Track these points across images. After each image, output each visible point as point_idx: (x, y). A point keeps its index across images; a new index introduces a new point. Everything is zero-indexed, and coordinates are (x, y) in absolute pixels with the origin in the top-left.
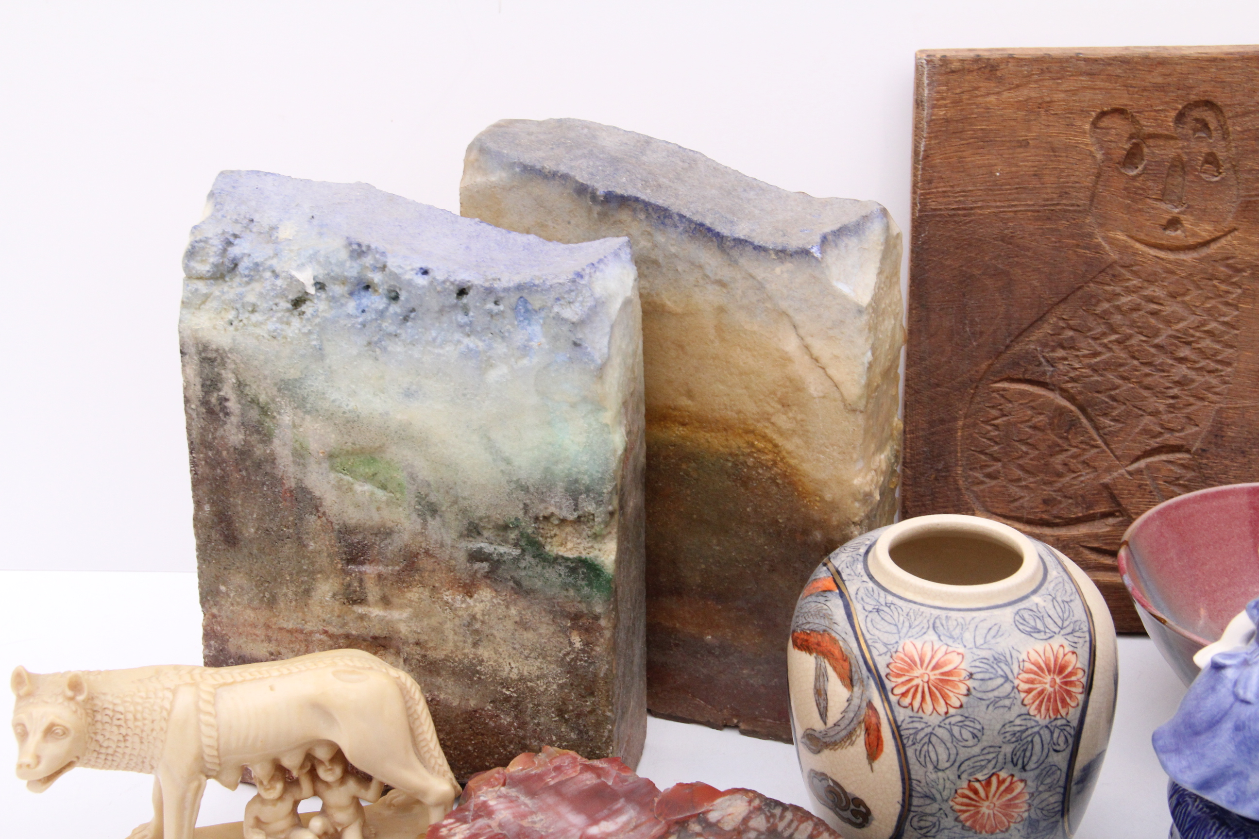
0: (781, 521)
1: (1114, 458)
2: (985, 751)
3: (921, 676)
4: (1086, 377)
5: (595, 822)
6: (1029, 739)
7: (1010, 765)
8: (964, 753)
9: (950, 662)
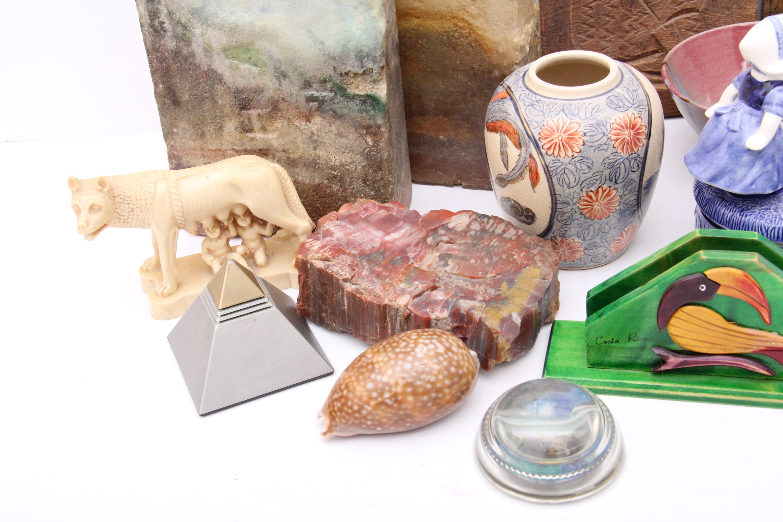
0: (476, 67)
1: (657, 19)
2: (594, 175)
3: (557, 137)
5: (388, 234)
6: (618, 166)
7: (608, 181)
8: (583, 177)
9: (573, 128)
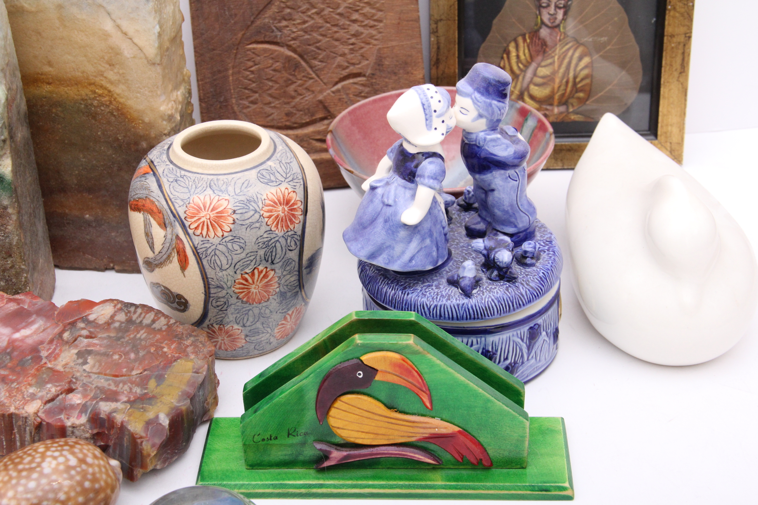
0: (120, 138)
1: (323, 84)
2: (248, 256)
3: (205, 216)
4: (301, 36)
5: (18, 330)
6: (273, 245)
7: (264, 262)
8: (236, 258)
9: (221, 206)
